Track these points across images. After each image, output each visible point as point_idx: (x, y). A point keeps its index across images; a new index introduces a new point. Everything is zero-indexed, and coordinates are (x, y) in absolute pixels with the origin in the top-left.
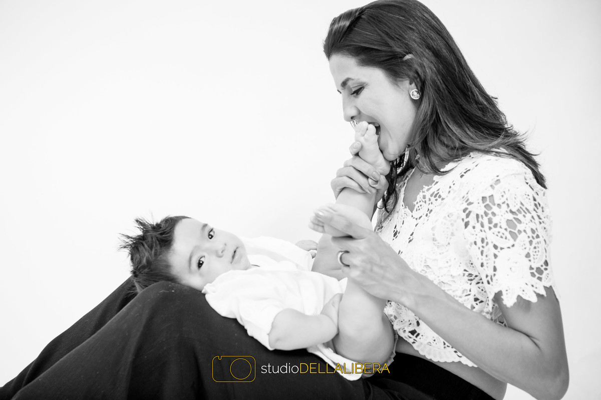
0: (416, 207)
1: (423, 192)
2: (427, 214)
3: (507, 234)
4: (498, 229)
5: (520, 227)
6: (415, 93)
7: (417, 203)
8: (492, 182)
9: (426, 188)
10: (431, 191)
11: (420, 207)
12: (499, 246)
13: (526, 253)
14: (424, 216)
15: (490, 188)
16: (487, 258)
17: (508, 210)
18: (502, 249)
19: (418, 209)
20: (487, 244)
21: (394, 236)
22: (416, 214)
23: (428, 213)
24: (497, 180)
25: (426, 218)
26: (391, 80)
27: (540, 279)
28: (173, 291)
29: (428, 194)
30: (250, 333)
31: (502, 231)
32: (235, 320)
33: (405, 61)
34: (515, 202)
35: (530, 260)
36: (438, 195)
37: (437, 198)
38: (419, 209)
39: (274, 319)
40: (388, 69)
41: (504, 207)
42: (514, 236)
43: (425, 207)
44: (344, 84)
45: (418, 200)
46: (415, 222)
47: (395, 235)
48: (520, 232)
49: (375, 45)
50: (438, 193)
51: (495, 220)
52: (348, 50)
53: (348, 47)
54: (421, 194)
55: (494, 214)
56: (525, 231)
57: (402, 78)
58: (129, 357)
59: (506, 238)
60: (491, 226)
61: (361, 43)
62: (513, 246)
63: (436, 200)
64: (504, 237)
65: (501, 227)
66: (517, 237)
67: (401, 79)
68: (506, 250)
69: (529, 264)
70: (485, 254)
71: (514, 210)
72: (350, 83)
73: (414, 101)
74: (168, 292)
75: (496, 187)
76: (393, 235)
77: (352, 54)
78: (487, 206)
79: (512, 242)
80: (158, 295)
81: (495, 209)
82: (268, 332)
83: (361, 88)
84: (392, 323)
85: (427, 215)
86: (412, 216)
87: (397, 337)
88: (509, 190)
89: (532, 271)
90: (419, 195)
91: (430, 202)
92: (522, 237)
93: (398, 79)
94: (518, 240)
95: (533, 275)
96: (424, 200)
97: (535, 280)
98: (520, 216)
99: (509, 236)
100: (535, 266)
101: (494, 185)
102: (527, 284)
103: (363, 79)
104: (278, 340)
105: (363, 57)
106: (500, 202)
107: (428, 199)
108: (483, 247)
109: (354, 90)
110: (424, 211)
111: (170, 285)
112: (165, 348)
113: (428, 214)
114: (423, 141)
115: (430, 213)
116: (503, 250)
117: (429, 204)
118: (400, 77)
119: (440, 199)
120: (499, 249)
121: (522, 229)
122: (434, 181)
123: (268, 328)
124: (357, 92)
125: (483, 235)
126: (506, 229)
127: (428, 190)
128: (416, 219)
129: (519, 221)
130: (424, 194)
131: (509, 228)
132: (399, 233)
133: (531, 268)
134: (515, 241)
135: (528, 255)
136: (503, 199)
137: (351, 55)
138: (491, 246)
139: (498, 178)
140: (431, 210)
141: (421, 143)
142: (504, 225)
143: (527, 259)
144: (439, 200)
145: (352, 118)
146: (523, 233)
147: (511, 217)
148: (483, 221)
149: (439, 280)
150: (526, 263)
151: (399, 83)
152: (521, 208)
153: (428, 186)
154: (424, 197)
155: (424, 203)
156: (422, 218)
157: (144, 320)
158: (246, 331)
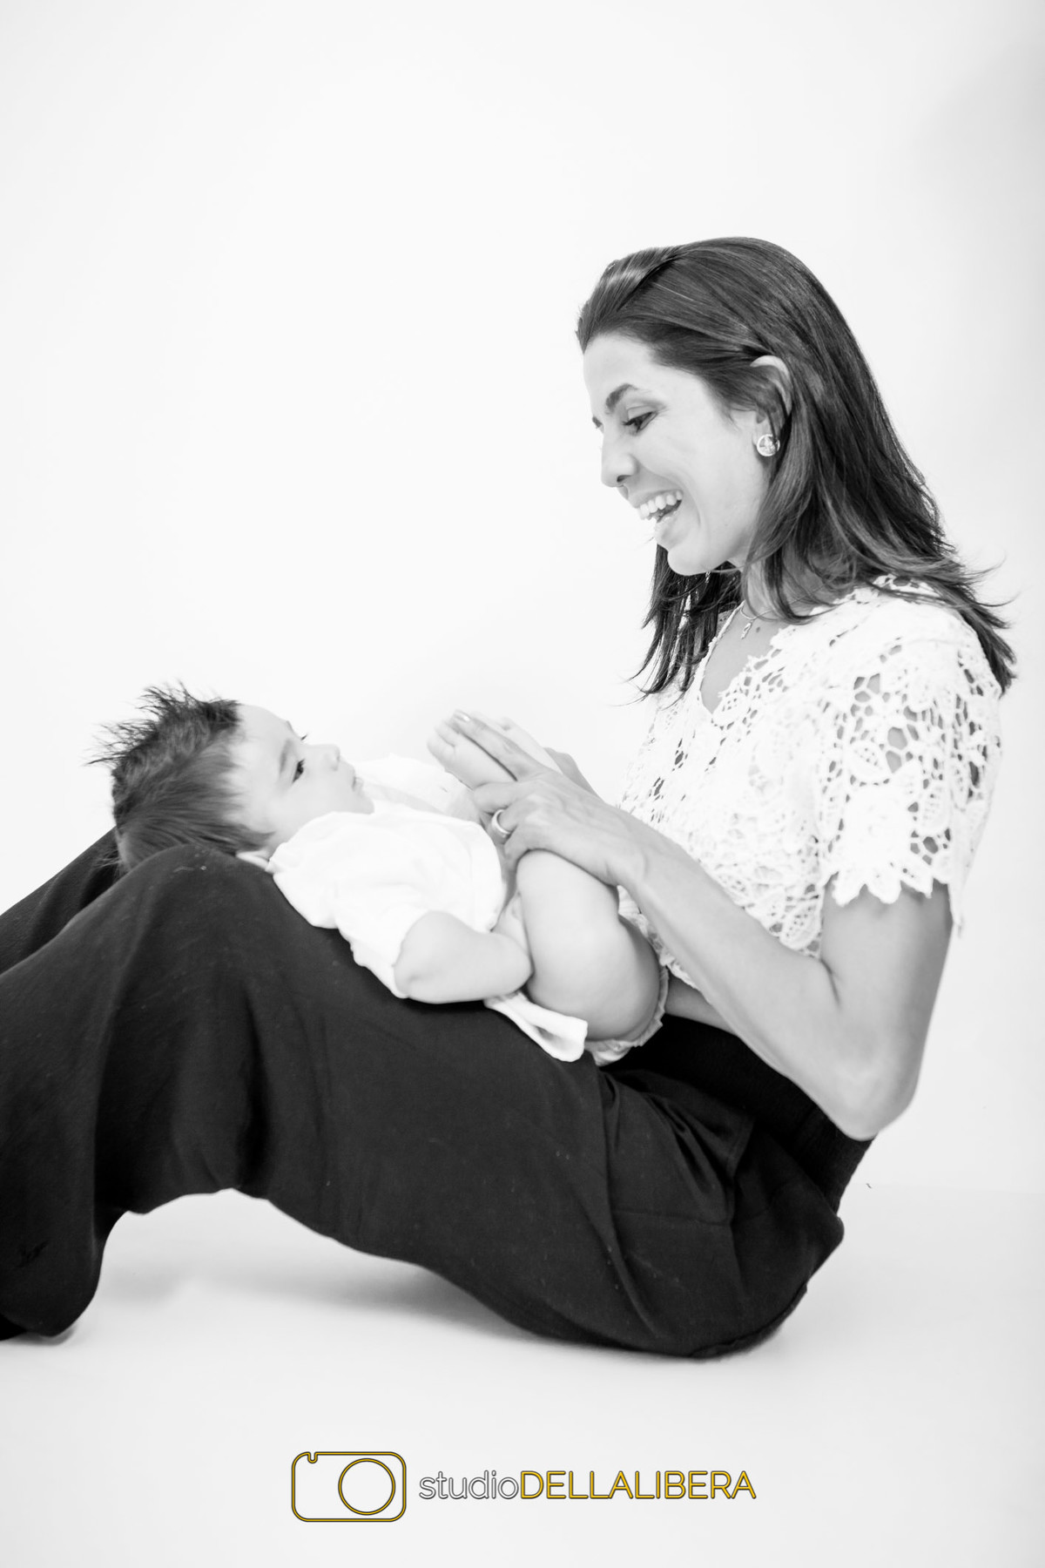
0: (724, 702)
1: (749, 670)
2: (745, 719)
3: (881, 757)
4: (867, 743)
5: (913, 746)
6: (769, 444)
7: (728, 695)
8: (885, 650)
9: (753, 661)
10: (765, 670)
11: (732, 704)
12: (860, 777)
13: (910, 802)
14: (738, 724)
15: (879, 660)
16: (831, 804)
17: (902, 708)
18: (863, 784)
19: (727, 706)
20: (840, 773)
21: (676, 763)
22: (721, 717)
23: (748, 716)
24: (896, 647)
25: (744, 728)
26: (720, 405)
27: (928, 860)
28: (203, 868)
29: (757, 677)
30: (360, 958)
31: (874, 747)
32: (334, 933)
33: (756, 368)
34: (923, 695)
35: (915, 819)
36: (777, 681)
37: (774, 685)
38: (730, 708)
39: (408, 934)
40: (717, 380)
41: (896, 702)
42: (894, 761)
43: (745, 703)
44: (614, 398)
45: (731, 689)
46: (720, 735)
47: (678, 760)
48: (910, 756)
49: (697, 324)
50: (779, 676)
51: (869, 723)
52: (634, 327)
53: (635, 321)
54: (742, 676)
55: (869, 711)
56: (921, 758)
57: (742, 404)
58: (109, 1008)
59: (876, 764)
60: (858, 735)
61: (667, 315)
62: (886, 781)
63: (771, 690)
64: (873, 760)
65: (872, 740)
66: (900, 764)
67: (739, 407)
68: (869, 788)
69: (912, 826)
70: (829, 794)
71: (916, 708)
72: (627, 397)
73: (762, 459)
74: (191, 869)
75: (892, 659)
76: (674, 761)
77: (643, 335)
78: (861, 696)
79: (885, 772)
80: (172, 877)
81: (876, 701)
82: (393, 959)
83: (649, 414)
84: (657, 951)
85: (744, 721)
86: (712, 722)
87: (666, 975)
88: (917, 669)
89: (915, 840)
90: (736, 679)
91: (757, 694)
92: (912, 769)
93: (735, 405)
94: (901, 771)
95: (914, 848)
96: (744, 688)
97: (915, 862)
98: (920, 726)
99: (883, 761)
100: (924, 833)
101: (887, 655)
102: (892, 864)
103: (658, 394)
104: (414, 978)
105: (666, 345)
106: (891, 690)
107: (755, 687)
108: (829, 780)
109: (631, 416)
110: (740, 711)
111: (197, 856)
112: (184, 990)
113: (749, 720)
114: (773, 556)
115: (752, 716)
116: (864, 787)
117: (755, 697)
118: (739, 403)
119: (781, 689)
120: (857, 784)
121: (916, 753)
122: (772, 647)
123: (392, 953)
124: (638, 423)
125: (835, 755)
126: (882, 746)
127: (759, 666)
128: (722, 728)
129: (916, 735)
130: (749, 675)
131: (891, 744)
132: (686, 756)
133: (914, 835)
134: (893, 770)
135: (914, 807)
136: (899, 686)
137: (640, 337)
138: (846, 777)
139: (898, 643)
140: (755, 712)
141: (767, 560)
142: (882, 737)
143: (911, 814)
144: (778, 690)
145: (620, 479)
146: (915, 761)
147: (902, 722)
148: (844, 725)
149: (758, 863)
150: (906, 822)
151: (735, 414)
152: (931, 710)
153: (758, 657)
154: (747, 682)
155: (743, 695)
156: (732, 727)
157: (140, 932)
158: (350, 954)
